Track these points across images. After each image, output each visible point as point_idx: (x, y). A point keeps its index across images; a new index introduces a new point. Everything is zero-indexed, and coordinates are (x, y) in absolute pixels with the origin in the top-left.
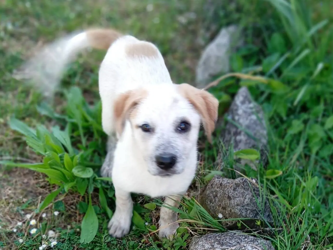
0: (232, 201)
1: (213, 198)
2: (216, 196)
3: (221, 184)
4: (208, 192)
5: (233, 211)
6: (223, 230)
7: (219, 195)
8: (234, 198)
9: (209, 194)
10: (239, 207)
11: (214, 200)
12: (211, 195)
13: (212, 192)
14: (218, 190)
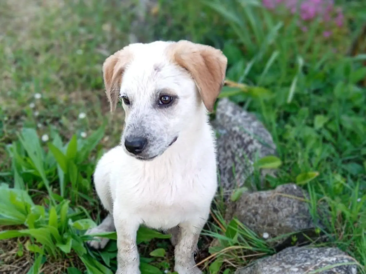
0: (280, 214)
1: (252, 216)
2: (256, 213)
3: (260, 198)
4: (243, 212)
5: (283, 225)
6: (272, 252)
7: (260, 211)
8: (282, 209)
9: (245, 214)
10: (290, 219)
11: (254, 219)
12: (249, 214)
13: (249, 211)
14: (257, 205)
